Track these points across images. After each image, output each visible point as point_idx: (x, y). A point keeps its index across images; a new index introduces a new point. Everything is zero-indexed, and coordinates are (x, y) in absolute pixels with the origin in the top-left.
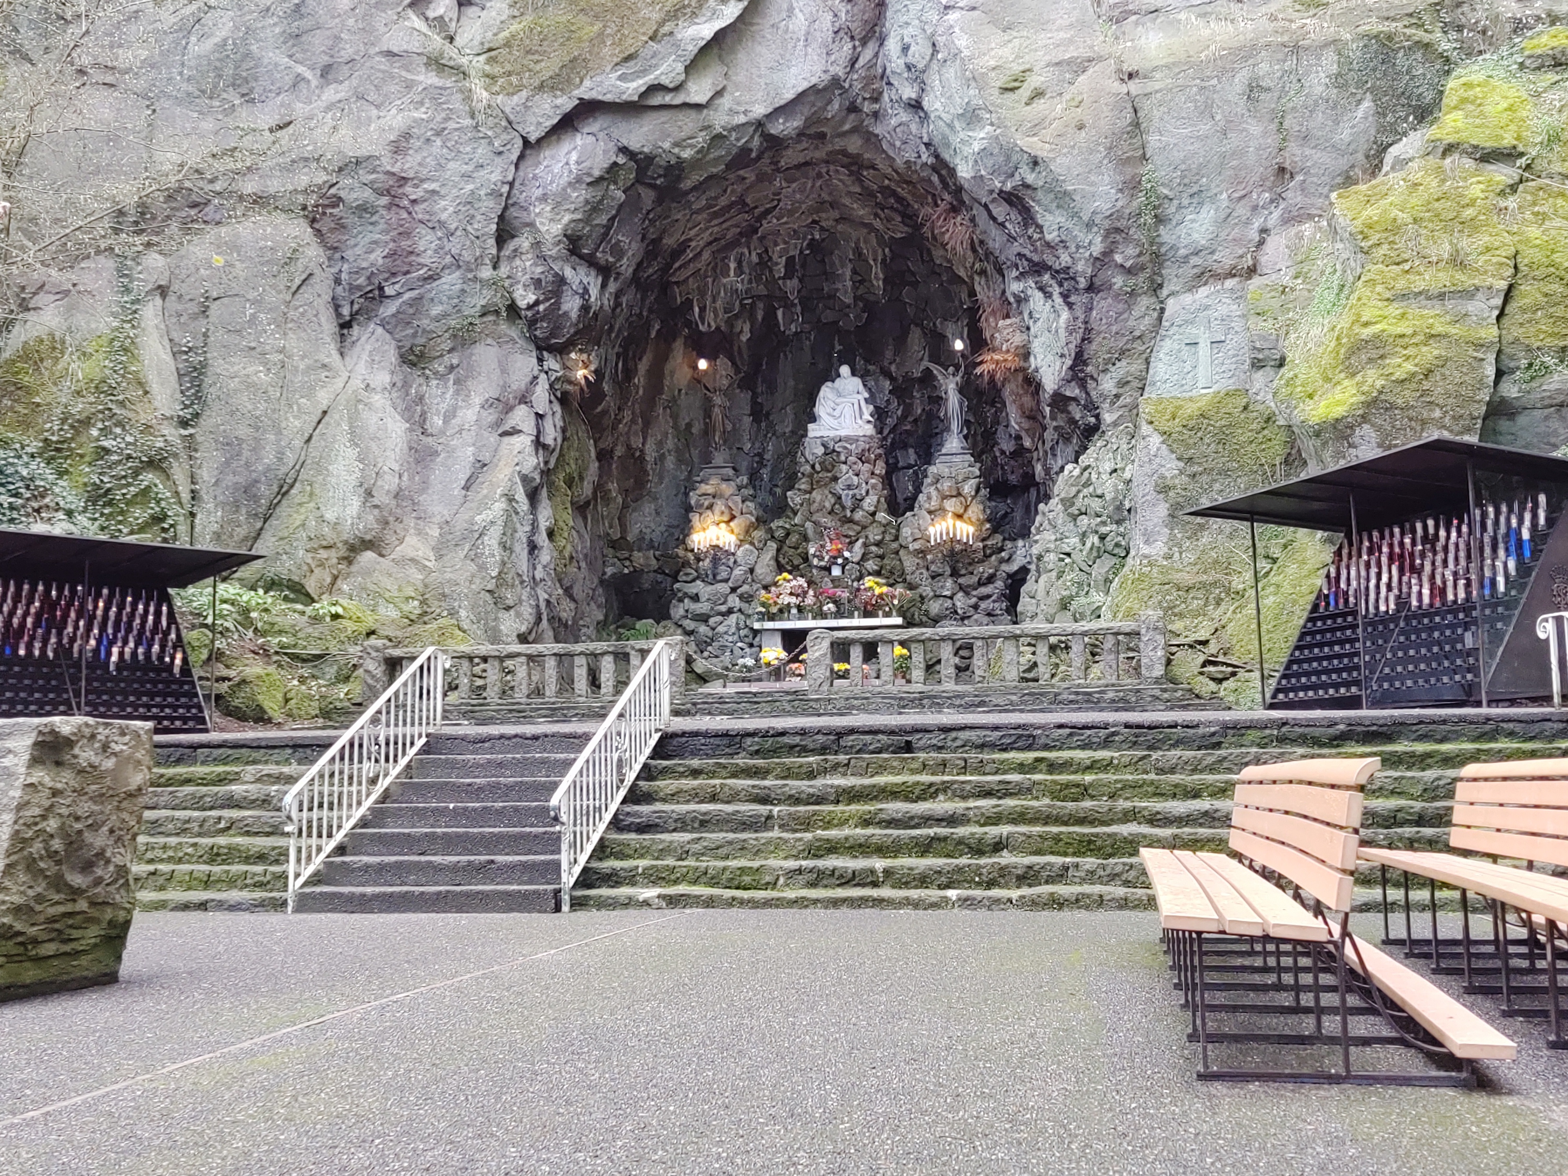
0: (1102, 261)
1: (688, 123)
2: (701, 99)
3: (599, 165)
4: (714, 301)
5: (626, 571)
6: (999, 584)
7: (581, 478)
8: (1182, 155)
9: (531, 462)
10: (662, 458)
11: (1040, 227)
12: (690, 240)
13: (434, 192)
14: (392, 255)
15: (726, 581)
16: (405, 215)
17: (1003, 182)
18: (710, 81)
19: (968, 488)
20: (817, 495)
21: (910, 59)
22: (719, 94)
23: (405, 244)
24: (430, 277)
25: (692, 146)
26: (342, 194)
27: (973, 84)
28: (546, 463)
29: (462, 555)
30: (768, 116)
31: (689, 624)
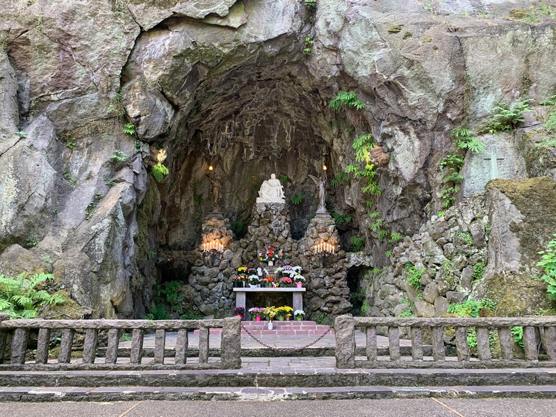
0: (442, 116)
1: (228, 36)
2: (236, 25)
3: (180, 48)
4: (217, 142)
5: (169, 260)
6: (345, 273)
7: (153, 212)
8: (482, 68)
9: (129, 198)
10: (188, 208)
11: (406, 99)
12: (212, 110)
13: (86, 46)
14: (58, 76)
15: (218, 266)
16: (68, 56)
17: (389, 77)
18: (240, 19)
19: (331, 228)
20: (262, 228)
21: (330, 28)
22: (243, 25)
23: (66, 72)
24: (79, 93)
25: (228, 47)
26: (30, 37)
27: (374, 29)
28: (137, 200)
29: (80, 249)
30: (265, 42)
31: (198, 287)
